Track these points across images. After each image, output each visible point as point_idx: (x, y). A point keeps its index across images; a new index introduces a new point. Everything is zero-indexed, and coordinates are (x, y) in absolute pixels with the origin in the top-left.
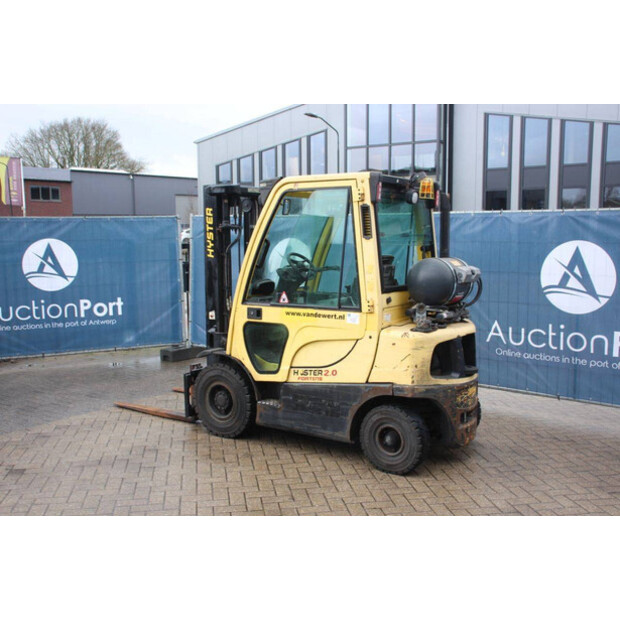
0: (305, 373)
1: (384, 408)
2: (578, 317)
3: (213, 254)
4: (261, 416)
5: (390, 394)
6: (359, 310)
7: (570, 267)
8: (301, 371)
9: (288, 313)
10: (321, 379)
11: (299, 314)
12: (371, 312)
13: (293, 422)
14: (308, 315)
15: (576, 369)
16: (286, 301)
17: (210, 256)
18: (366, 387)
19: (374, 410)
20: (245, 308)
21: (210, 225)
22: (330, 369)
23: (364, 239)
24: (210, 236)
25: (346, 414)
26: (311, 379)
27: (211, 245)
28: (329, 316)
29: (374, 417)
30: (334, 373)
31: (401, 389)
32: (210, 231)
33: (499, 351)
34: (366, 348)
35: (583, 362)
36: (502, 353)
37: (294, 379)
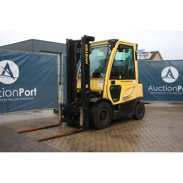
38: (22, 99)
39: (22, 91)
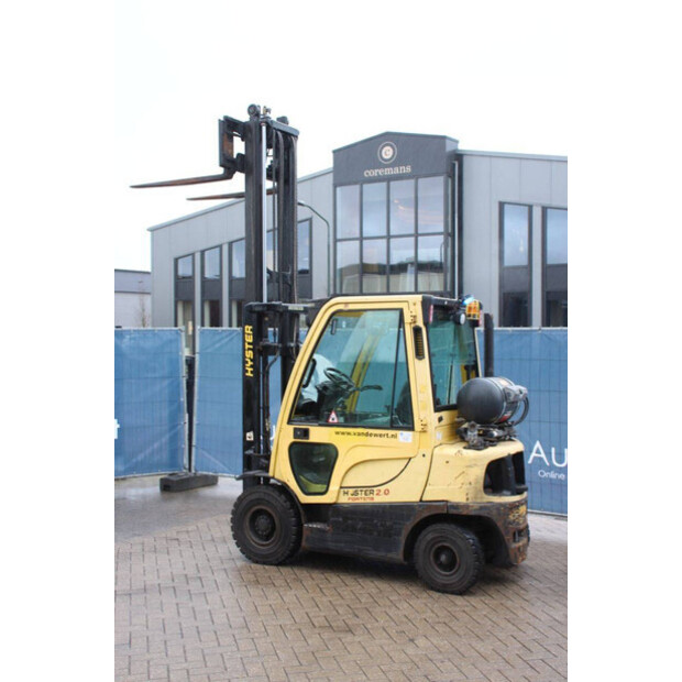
0: (356, 493)
4: (307, 540)
5: (445, 511)
6: (412, 428)
8: (351, 491)
10: (372, 499)
11: (349, 434)
12: (424, 431)
13: (343, 545)
14: (359, 434)
17: (249, 374)
18: (420, 506)
21: (249, 344)
24: (250, 354)
25: (399, 534)
26: (362, 499)
27: (250, 363)
28: (380, 435)
30: (387, 492)
31: (456, 506)
32: (249, 349)
33: (542, 473)
36: (546, 474)
37: (344, 500)
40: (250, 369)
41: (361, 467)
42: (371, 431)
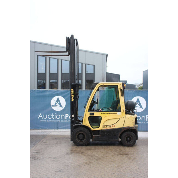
0: (107, 127)
1: (127, 132)
2: (58, 111)
3: (73, 100)
7: (57, 101)
8: (105, 126)
9: (102, 113)
11: (105, 113)
12: (123, 112)
14: (107, 113)
15: (58, 123)
16: (101, 111)
17: (73, 101)
19: (125, 133)
20: (89, 113)
21: (72, 93)
22: (113, 125)
23: (121, 97)
25: (118, 135)
26: (108, 128)
27: (73, 98)
29: (125, 134)
30: (115, 126)
31: (131, 128)
32: (72, 94)
34: (122, 120)
35: (60, 121)
37: (104, 129)
38: (67, 121)
39: (67, 115)
40: (73, 99)
41: (108, 121)
42: (110, 113)
